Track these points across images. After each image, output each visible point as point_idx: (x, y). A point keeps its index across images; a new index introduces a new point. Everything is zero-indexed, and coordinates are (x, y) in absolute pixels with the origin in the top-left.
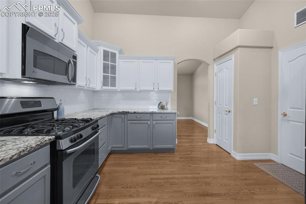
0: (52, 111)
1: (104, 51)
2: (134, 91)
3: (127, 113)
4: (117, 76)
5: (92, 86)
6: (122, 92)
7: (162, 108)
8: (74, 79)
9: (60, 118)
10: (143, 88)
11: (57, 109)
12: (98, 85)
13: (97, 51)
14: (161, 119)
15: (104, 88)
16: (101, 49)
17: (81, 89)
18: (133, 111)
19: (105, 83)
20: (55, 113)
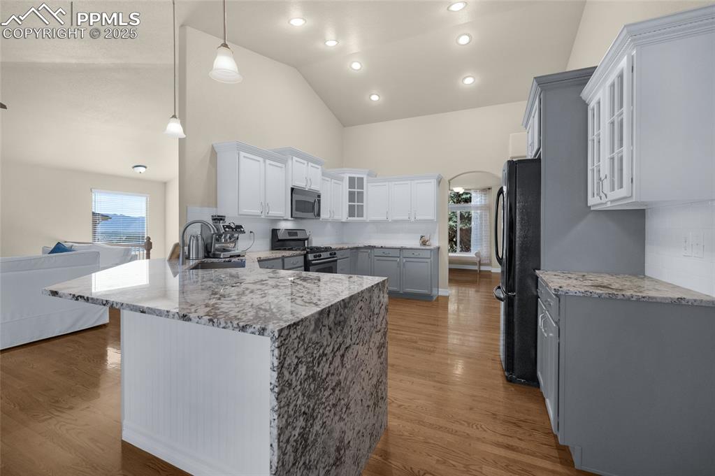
0: (304, 240)
1: (350, 178)
2: (385, 222)
3: (375, 247)
4: (365, 204)
5: (336, 217)
6: (374, 222)
7: (424, 243)
8: (319, 215)
9: (309, 246)
10: (396, 218)
11: (307, 239)
12: (343, 215)
13: (342, 179)
14: (413, 256)
15: (350, 218)
16: (346, 177)
17: (326, 222)
18: (380, 246)
19: (351, 214)
20: (306, 242)
